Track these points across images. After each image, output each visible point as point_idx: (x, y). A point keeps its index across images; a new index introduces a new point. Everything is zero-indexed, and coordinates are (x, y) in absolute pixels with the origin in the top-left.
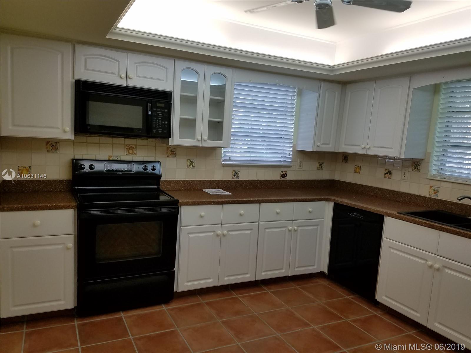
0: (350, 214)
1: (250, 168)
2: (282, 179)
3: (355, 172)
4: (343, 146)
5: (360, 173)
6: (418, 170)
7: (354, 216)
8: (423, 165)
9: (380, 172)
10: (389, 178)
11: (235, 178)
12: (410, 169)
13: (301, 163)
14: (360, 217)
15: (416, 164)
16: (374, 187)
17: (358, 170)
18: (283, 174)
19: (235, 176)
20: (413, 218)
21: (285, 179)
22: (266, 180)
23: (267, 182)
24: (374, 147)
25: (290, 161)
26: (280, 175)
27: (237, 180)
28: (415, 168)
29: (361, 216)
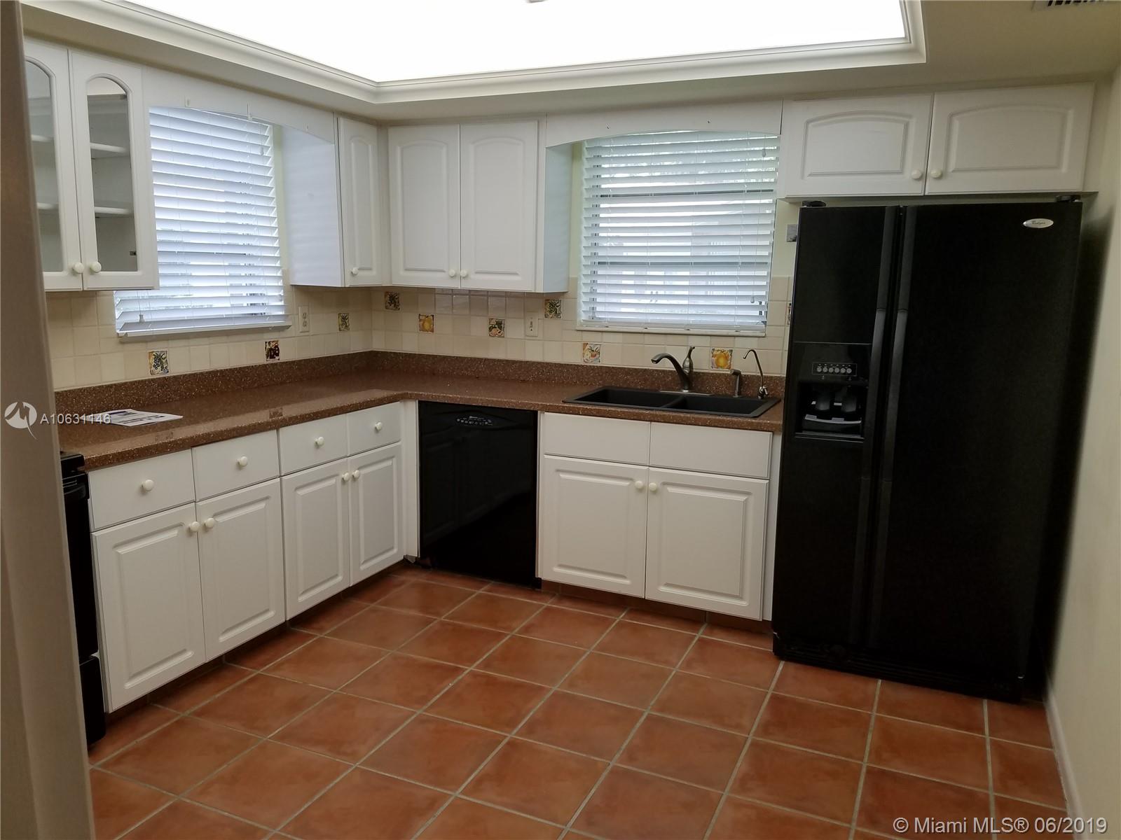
0: (462, 421)
1: (193, 342)
2: (271, 361)
3: (422, 329)
4: (402, 273)
5: (432, 331)
6: (557, 315)
7: (470, 422)
8: (564, 306)
9: (479, 327)
10: (500, 336)
11: (159, 373)
12: (542, 315)
13: (305, 318)
14: (486, 423)
15: (551, 304)
16: (471, 358)
17: (427, 326)
18: (271, 349)
19: (156, 368)
20: (597, 408)
21: (275, 361)
22: (236, 369)
23: (238, 374)
24: (477, 273)
25: (281, 313)
26: (265, 353)
27: (165, 378)
28: (551, 312)
29: (487, 421)
